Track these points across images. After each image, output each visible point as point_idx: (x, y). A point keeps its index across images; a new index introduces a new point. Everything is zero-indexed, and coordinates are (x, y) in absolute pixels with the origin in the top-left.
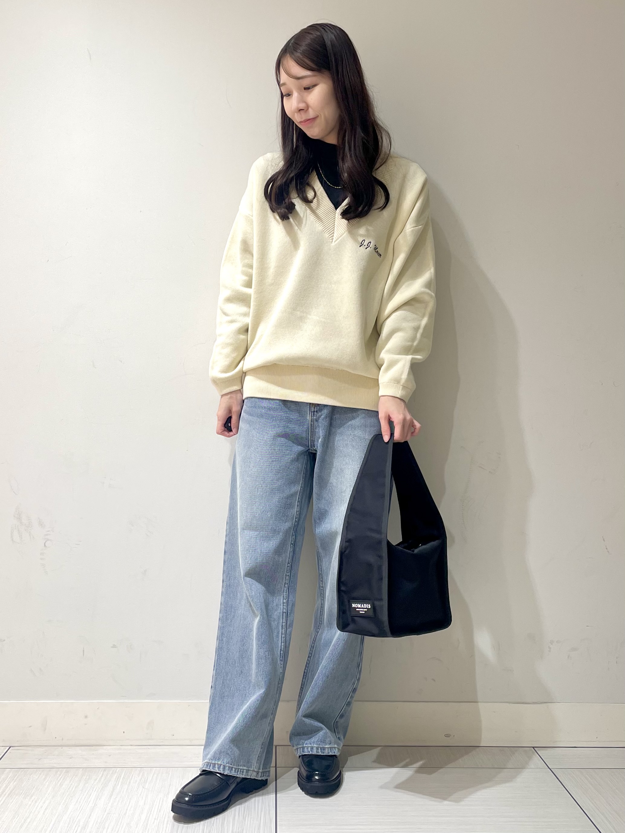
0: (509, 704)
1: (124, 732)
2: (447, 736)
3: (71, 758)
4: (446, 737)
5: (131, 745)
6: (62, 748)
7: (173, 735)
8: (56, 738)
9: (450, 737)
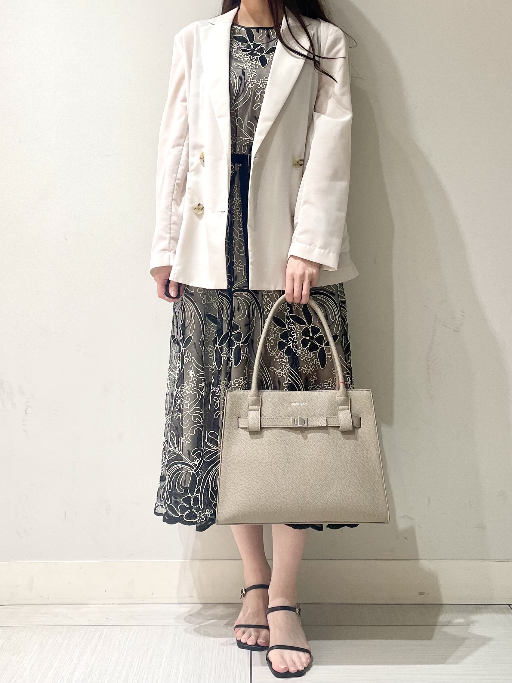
0: (483, 561)
1: (106, 591)
2: (422, 594)
3: (56, 616)
4: (419, 594)
5: (113, 604)
6: (48, 607)
7: (153, 594)
8: (42, 597)
9: (425, 594)
